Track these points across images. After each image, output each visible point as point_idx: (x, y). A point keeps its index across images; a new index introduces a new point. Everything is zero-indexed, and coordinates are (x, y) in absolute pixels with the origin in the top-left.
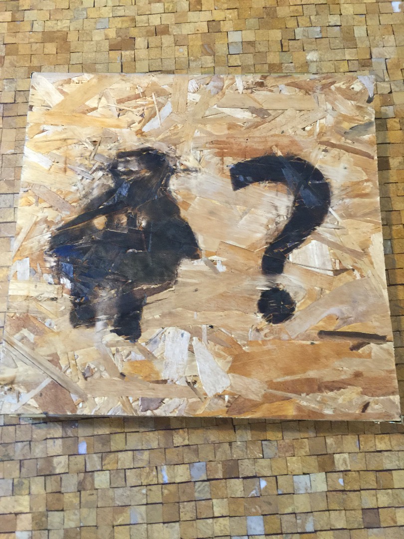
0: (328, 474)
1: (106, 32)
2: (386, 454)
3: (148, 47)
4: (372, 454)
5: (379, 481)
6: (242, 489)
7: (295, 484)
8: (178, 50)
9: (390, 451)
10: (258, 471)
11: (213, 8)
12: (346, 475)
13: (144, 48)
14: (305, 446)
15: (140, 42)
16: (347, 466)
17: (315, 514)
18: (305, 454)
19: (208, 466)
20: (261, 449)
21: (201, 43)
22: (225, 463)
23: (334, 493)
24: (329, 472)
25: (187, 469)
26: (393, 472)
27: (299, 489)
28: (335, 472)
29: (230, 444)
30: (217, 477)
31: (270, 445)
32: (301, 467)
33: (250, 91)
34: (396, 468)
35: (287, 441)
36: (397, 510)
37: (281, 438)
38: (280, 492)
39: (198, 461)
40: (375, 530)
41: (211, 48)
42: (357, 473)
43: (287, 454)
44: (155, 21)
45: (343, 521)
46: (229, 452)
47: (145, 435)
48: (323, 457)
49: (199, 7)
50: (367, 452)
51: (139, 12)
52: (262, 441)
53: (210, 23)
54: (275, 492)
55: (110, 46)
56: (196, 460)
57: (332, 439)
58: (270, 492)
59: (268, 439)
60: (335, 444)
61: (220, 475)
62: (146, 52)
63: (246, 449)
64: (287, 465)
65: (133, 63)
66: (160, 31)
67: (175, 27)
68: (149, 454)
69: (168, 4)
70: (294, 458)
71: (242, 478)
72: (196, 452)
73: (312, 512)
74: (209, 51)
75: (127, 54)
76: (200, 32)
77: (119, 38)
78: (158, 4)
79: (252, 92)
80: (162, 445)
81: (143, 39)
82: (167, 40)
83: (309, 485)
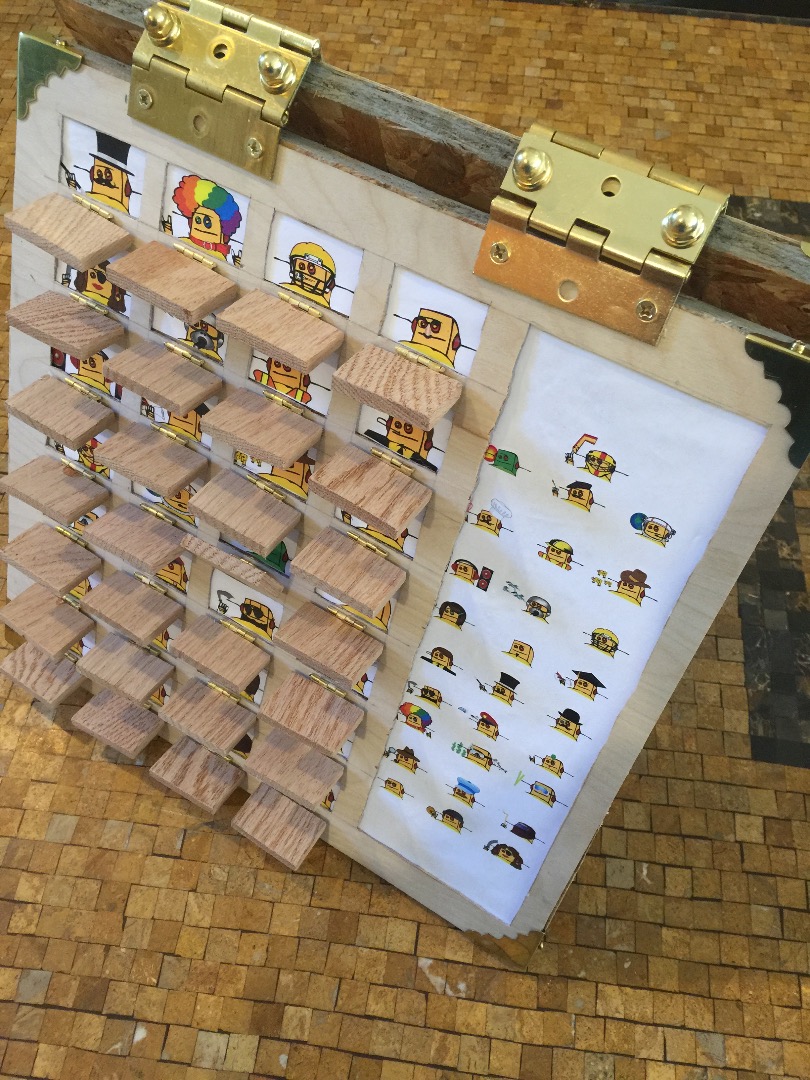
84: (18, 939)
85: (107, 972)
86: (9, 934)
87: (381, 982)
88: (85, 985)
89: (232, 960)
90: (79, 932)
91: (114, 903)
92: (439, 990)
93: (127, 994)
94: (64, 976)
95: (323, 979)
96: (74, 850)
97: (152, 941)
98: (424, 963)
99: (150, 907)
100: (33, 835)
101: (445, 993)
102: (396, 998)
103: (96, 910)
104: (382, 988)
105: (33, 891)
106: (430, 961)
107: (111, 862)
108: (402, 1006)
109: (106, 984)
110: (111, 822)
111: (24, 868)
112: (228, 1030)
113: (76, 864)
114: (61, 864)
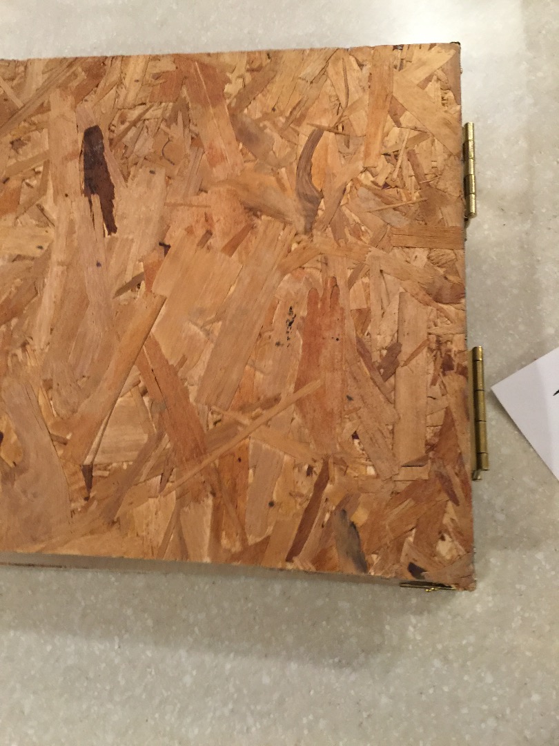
33: (434, 346)
79: (430, 350)
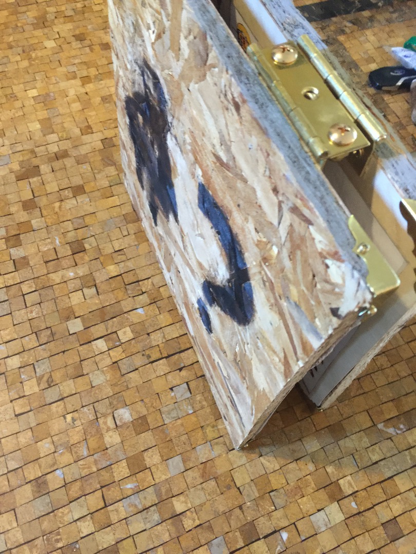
0: (340, 502)
1: (9, 166)
2: (382, 463)
3: (53, 171)
4: (370, 467)
5: (386, 491)
6: (267, 549)
7: (314, 524)
8: (82, 168)
9: (385, 459)
10: (275, 525)
11: (102, 129)
12: (356, 497)
13: (50, 173)
14: (310, 483)
15: (44, 168)
16: (354, 488)
17: (343, 546)
18: (312, 491)
19: (227, 539)
20: (271, 501)
21: (100, 158)
22: (241, 530)
23: (352, 518)
24: (340, 500)
25: (207, 550)
26: (395, 478)
27: (319, 527)
28: (345, 497)
29: (240, 507)
30: (238, 547)
31: (279, 494)
32: (313, 505)
34: (396, 473)
35: (292, 484)
36: (412, 513)
37: (286, 484)
38: (303, 538)
39: (215, 537)
40: (400, 540)
41: (110, 160)
42: (365, 491)
43: (297, 497)
44: (54, 148)
45: (369, 544)
46: (242, 516)
47: (153, 531)
48: (329, 487)
49: (90, 131)
50: (366, 467)
51: (37, 145)
52: (269, 493)
53: (103, 141)
54: (299, 540)
55: (16, 177)
56: (213, 537)
57: (331, 467)
58: (294, 542)
59: (274, 489)
60: (336, 470)
61: (241, 544)
62: (52, 175)
63: (258, 507)
64: (300, 508)
65: (43, 187)
66: (60, 156)
67: (73, 150)
68: (164, 549)
69: (61, 133)
70: (305, 499)
71: (263, 538)
72: (210, 528)
73: (339, 546)
74: (109, 162)
75: (35, 180)
76: (97, 149)
77: (24, 169)
78: (52, 135)
80: (174, 535)
81: (46, 165)
82: (69, 162)
83: (327, 520)
84: (194, 532)
85: (249, 518)
86: (187, 532)
87: (369, 445)
88: (243, 531)
89: (301, 476)
90: (221, 509)
91: (228, 484)
92: (394, 434)
93: (265, 522)
94: (230, 533)
95: (345, 459)
96: (189, 472)
97: (258, 490)
98: (380, 426)
99: (247, 476)
100: (164, 477)
101: (397, 434)
102: (380, 448)
103: (222, 494)
104: (371, 448)
105: (184, 504)
106: (382, 424)
107: (212, 467)
108: (385, 450)
109: (252, 524)
110: (198, 448)
111: (171, 496)
112: (322, 508)
113: (196, 478)
114: (188, 483)
